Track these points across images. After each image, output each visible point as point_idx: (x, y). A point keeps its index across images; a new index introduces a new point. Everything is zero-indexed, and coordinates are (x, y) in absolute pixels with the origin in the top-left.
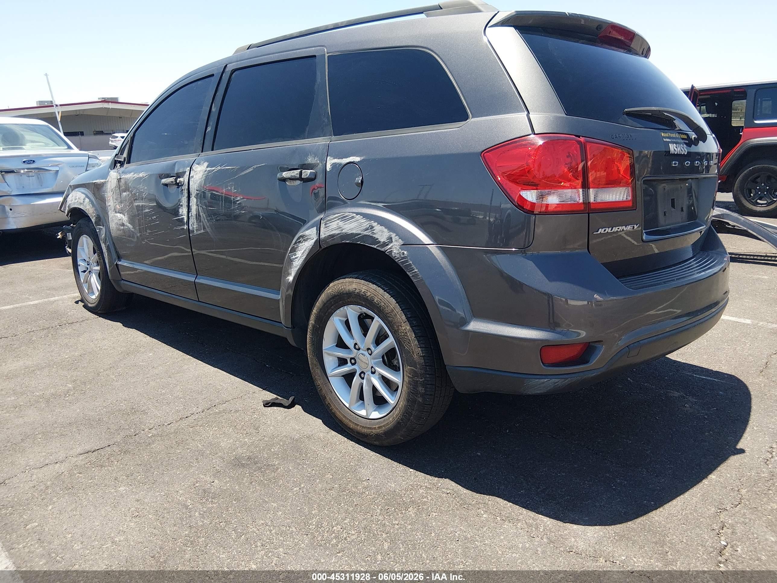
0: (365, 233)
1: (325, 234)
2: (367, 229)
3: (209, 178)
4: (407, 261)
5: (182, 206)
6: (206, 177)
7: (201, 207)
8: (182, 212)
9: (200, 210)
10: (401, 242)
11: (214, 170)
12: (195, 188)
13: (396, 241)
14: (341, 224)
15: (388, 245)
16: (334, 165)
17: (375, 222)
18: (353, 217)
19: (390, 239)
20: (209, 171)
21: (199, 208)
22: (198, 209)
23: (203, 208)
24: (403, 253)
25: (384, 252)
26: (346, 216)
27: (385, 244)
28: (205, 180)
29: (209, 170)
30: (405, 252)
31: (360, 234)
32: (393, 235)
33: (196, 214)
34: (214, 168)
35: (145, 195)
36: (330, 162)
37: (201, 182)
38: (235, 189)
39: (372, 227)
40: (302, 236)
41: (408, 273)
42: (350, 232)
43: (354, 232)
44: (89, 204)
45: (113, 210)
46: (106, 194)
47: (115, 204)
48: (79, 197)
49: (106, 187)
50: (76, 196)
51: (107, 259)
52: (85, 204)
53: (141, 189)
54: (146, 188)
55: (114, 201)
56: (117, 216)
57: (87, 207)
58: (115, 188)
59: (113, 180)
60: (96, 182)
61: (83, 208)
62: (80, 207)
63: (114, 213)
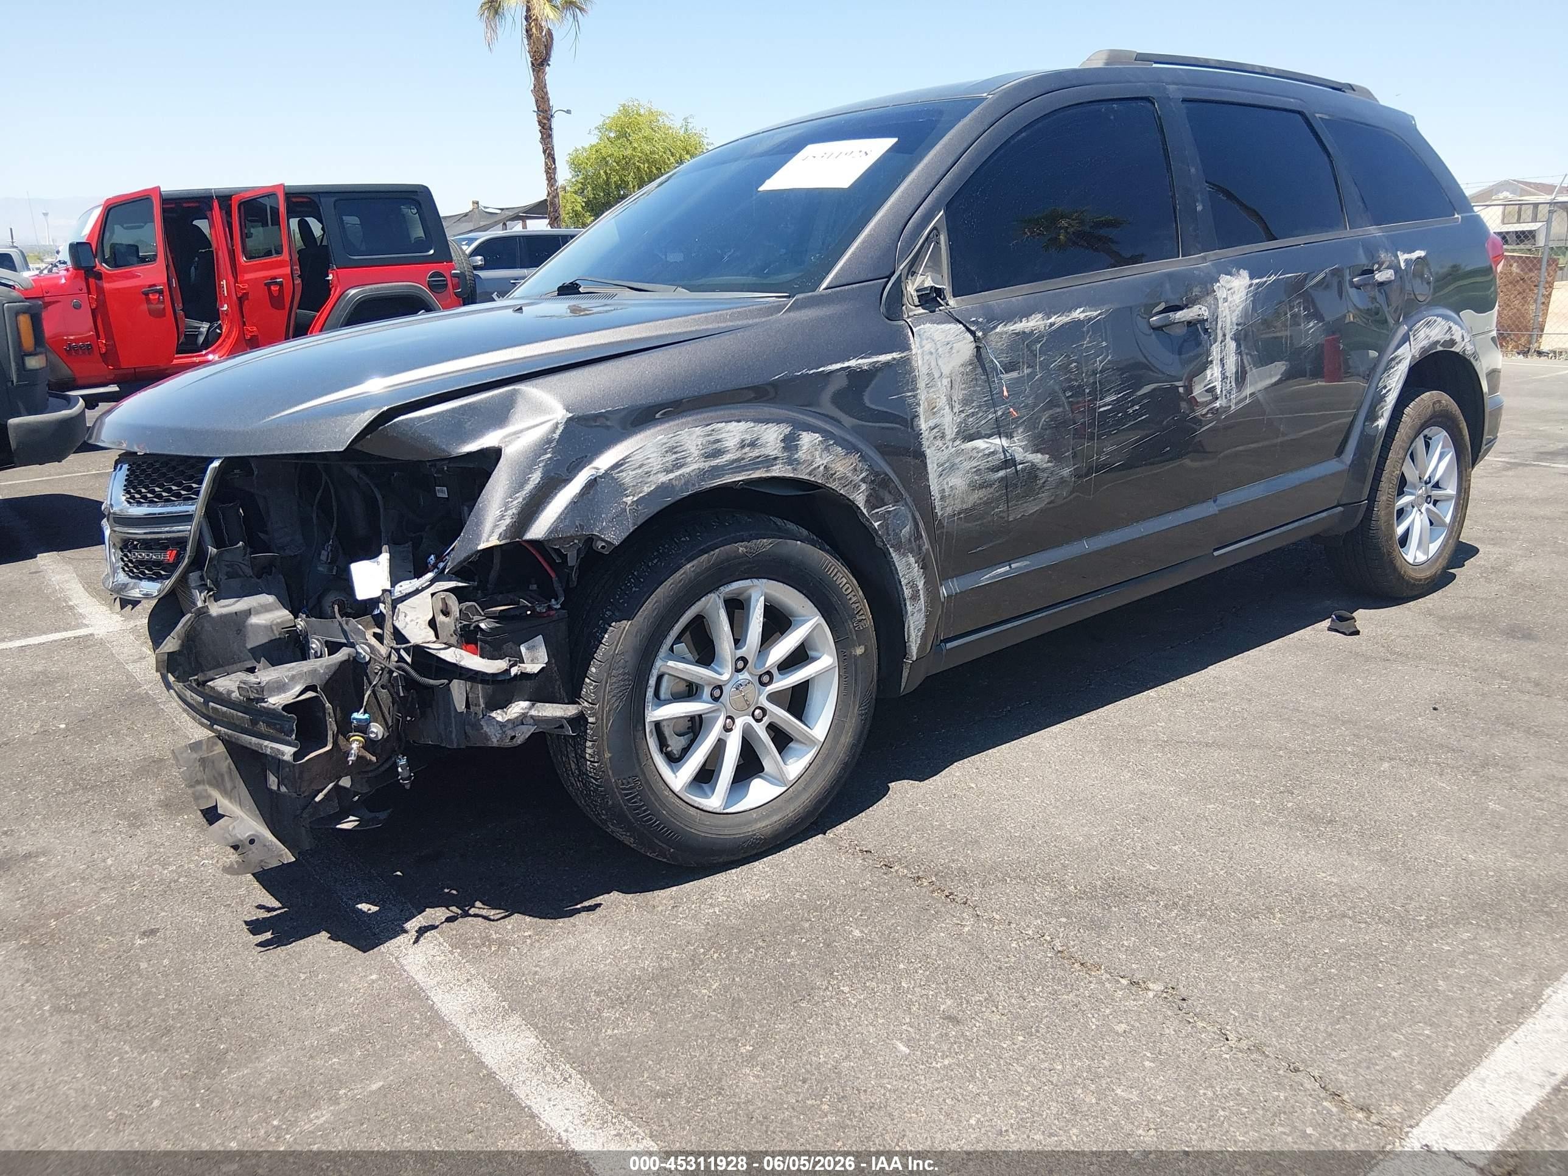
1: (1415, 348)
3: (1258, 298)
5: (1211, 362)
6: (1254, 296)
7: (1247, 354)
8: (1212, 375)
9: (1245, 361)
11: (1266, 282)
12: (1234, 319)
15: (1461, 344)
20: (1259, 285)
21: (1245, 357)
22: (1242, 360)
23: (1251, 356)
24: (1472, 349)
25: (1458, 354)
28: (1253, 301)
29: (1257, 284)
31: (1443, 339)
33: (1237, 372)
34: (1265, 279)
35: (1101, 362)
37: (1245, 309)
40: (1393, 359)
42: (1436, 338)
43: (1439, 337)
44: (827, 449)
45: (953, 436)
46: (914, 396)
47: (963, 415)
48: (743, 441)
49: (907, 376)
50: (710, 442)
51: (922, 596)
52: (800, 453)
53: (1088, 349)
54: (1104, 344)
55: (956, 410)
56: (976, 448)
57: (819, 461)
58: (962, 369)
59: (949, 347)
60: (849, 367)
61: (795, 469)
62: (769, 475)
63: (958, 442)
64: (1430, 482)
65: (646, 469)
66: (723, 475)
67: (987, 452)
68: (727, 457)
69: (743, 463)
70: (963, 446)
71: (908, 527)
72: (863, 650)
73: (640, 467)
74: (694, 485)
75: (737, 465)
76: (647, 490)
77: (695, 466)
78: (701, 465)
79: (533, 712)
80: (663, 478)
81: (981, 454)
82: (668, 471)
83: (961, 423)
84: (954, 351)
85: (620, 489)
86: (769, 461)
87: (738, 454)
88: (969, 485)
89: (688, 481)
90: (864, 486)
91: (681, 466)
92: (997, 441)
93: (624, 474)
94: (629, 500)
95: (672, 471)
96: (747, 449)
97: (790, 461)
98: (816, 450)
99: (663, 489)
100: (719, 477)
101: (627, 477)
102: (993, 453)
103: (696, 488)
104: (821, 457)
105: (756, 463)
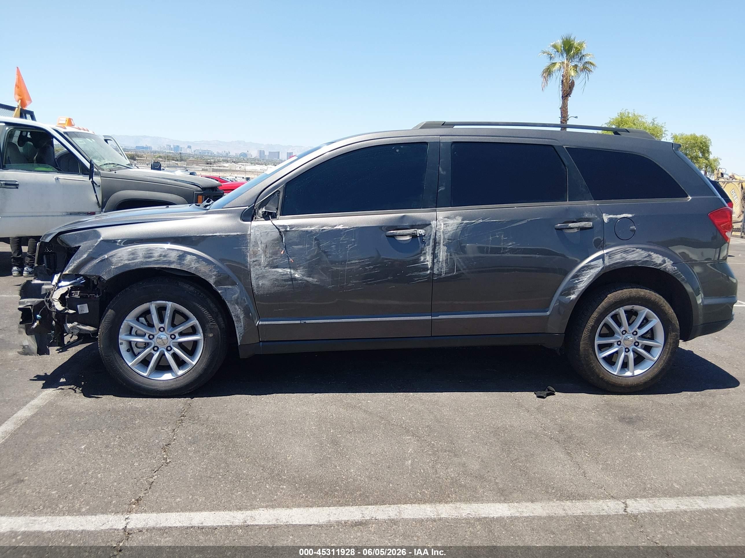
0: (645, 259)
1: (609, 263)
2: (646, 257)
3: (467, 229)
4: (677, 273)
5: (424, 254)
6: (463, 228)
8: (426, 260)
9: (453, 256)
10: (672, 262)
11: (474, 222)
12: (446, 237)
13: (668, 262)
14: (624, 255)
15: (663, 265)
16: (610, 220)
17: (652, 252)
18: (634, 251)
19: (664, 262)
21: (453, 254)
22: (451, 255)
24: (675, 269)
25: (659, 270)
26: (628, 250)
27: (660, 265)
28: (462, 230)
29: (466, 223)
30: (676, 268)
31: (641, 260)
32: (666, 259)
33: (447, 260)
35: (350, 246)
36: (606, 218)
37: (455, 233)
38: (504, 237)
39: (650, 255)
40: (586, 266)
41: (678, 279)
42: (633, 259)
43: (636, 259)
44: (198, 262)
45: (265, 265)
46: (246, 249)
47: (271, 258)
48: (161, 254)
49: (244, 241)
50: (148, 253)
51: (242, 322)
52: (185, 262)
53: (342, 241)
54: (353, 240)
55: (268, 256)
56: (277, 271)
57: (193, 265)
58: (272, 242)
59: (266, 233)
60: (216, 235)
61: (181, 267)
62: (169, 267)
63: (267, 268)
64: (636, 334)
65: (121, 258)
66: (150, 264)
67: (282, 273)
68: (153, 259)
69: (159, 262)
70: (270, 270)
71: (237, 295)
72: (212, 335)
73: (120, 257)
74: (138, 266)
75: (156, 262)
76: (120, 265)
77: (140, 260)
78: (142, 260)
79: (78, 326)
80: (127, 262)
81: (279, 274)
82: (129, 260)
83: (270, 261)
84: (269, 235)
85: (111, 264)
86: (170, 263)
87: (158, 259)
88: (272, 285)
89: (136, 264)
90: (214, 277)
91: (135, 259)
92: (289, 270)
93: (113, 259)
94: (113, 267)
95: (131, 260)
96: (162, 257)
97: (180, 264)
98: (193, 261)
99: (125, 265)
100: (148, 265)
101: (114, 260)
102: (286, 274)
103: (139, 267)
104: (194, 264)
105: (164, 262)
